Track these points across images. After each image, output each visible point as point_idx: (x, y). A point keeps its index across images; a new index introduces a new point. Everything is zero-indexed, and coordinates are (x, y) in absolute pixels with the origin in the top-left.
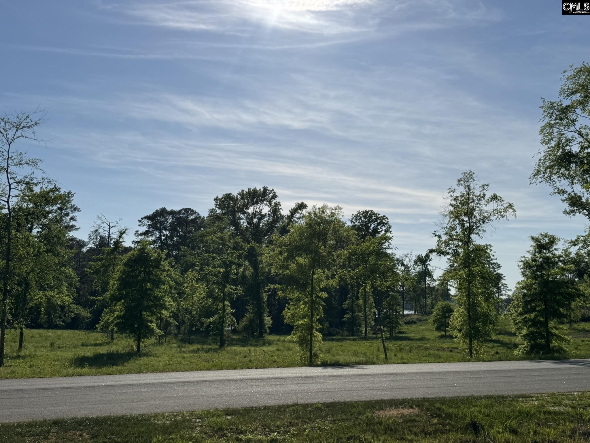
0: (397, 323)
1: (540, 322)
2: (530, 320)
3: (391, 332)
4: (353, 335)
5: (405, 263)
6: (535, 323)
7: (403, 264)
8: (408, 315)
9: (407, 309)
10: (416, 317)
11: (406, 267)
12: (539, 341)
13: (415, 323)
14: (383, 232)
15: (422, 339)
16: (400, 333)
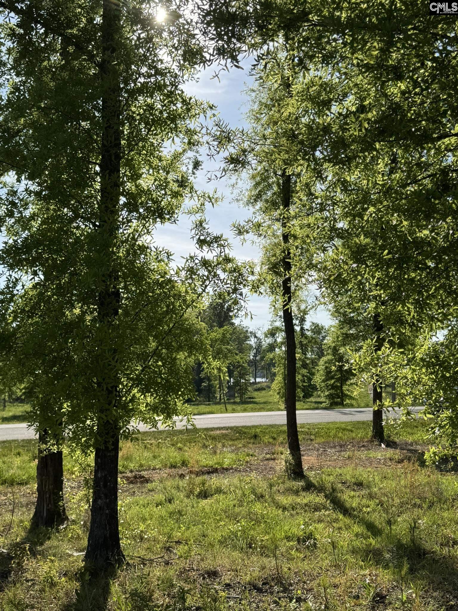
0: (246, 389)
1: (337, 386)
2: (330, 385)
3: (241, 397)
4: (209, 401)
5: (257, 335)
6: (333, 387)
7: (255, 337)
8: (259, 383)
9: (260, 377)
10: (266, 384)
11: (259, 339)
12: (336, 400)
13: (265, 389)
14: (236, 311)
15: (265, 403)
16: (250, 398)
